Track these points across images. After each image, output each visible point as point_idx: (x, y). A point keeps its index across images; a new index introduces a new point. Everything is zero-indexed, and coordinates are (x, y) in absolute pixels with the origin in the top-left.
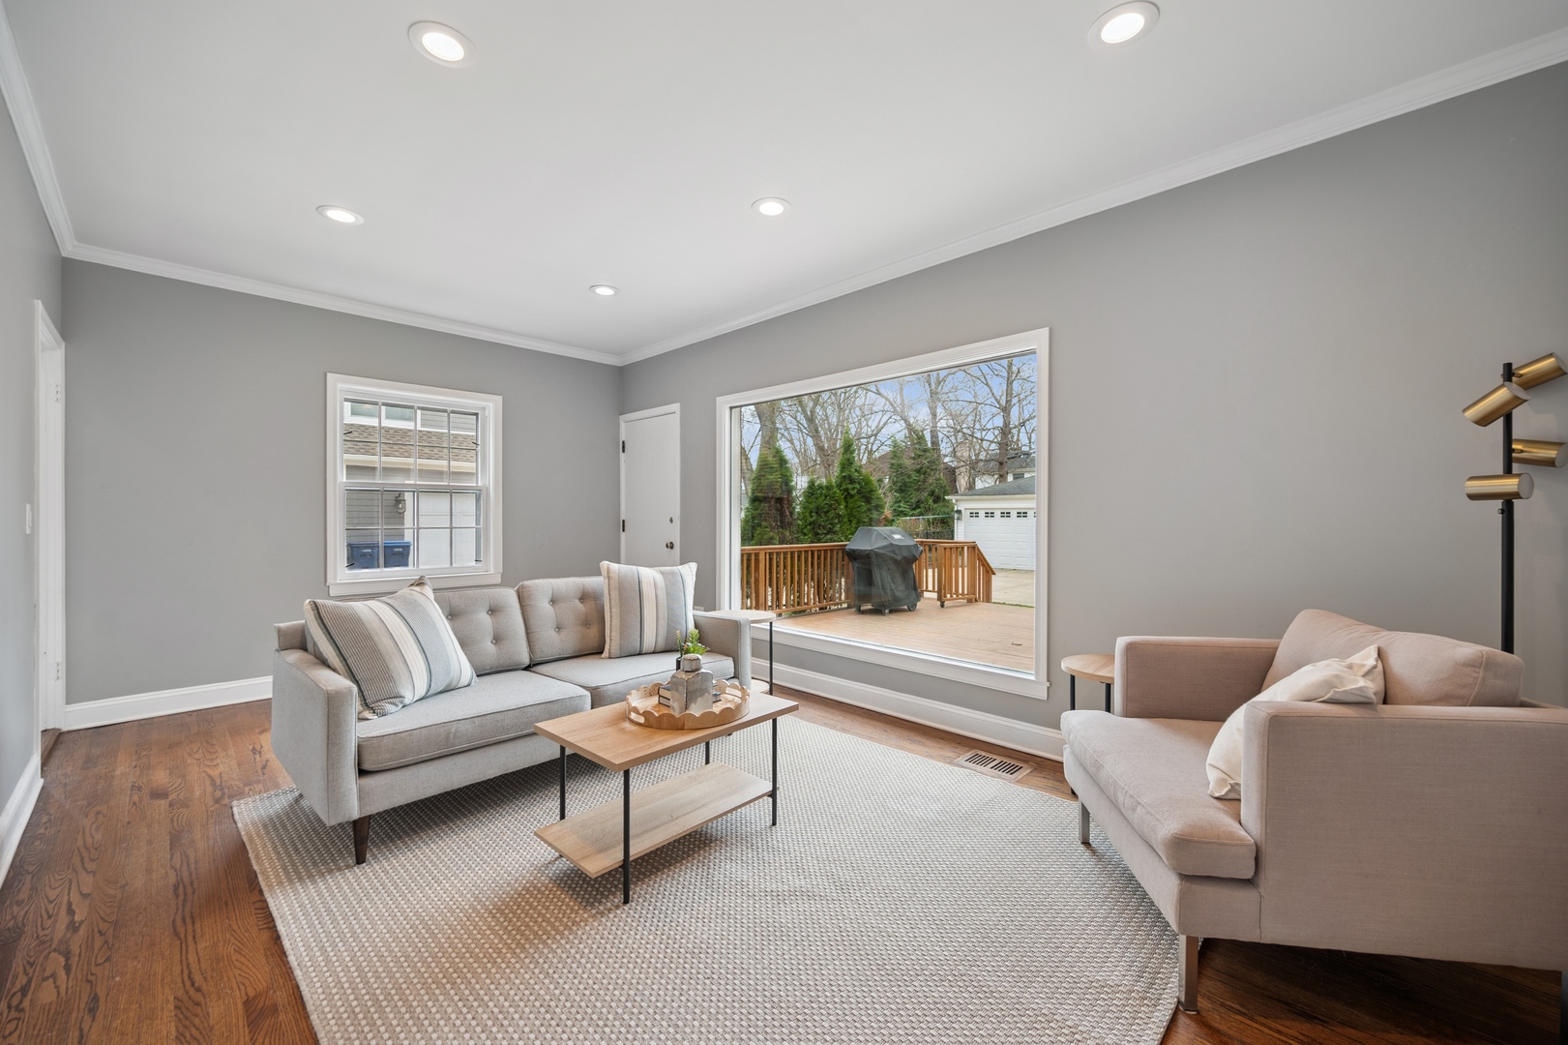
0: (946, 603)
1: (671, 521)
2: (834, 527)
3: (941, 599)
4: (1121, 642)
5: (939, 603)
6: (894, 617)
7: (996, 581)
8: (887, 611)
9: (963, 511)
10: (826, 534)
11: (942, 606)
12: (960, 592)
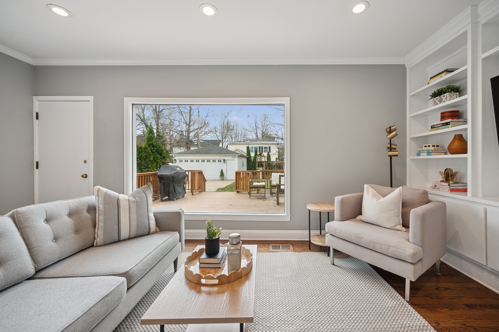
0: (194, 193)
1: (85, 162)
2: (148, 165)
3: (192, 192)
4: (337, 199)
5: (191, 193)
6: (178, 201)
7: (207, 184)
8: (175, 199)
9: (177, 160)
10: (145, 169)
11: (193, 194)
12: (196, 189)
